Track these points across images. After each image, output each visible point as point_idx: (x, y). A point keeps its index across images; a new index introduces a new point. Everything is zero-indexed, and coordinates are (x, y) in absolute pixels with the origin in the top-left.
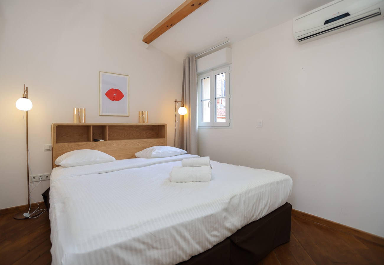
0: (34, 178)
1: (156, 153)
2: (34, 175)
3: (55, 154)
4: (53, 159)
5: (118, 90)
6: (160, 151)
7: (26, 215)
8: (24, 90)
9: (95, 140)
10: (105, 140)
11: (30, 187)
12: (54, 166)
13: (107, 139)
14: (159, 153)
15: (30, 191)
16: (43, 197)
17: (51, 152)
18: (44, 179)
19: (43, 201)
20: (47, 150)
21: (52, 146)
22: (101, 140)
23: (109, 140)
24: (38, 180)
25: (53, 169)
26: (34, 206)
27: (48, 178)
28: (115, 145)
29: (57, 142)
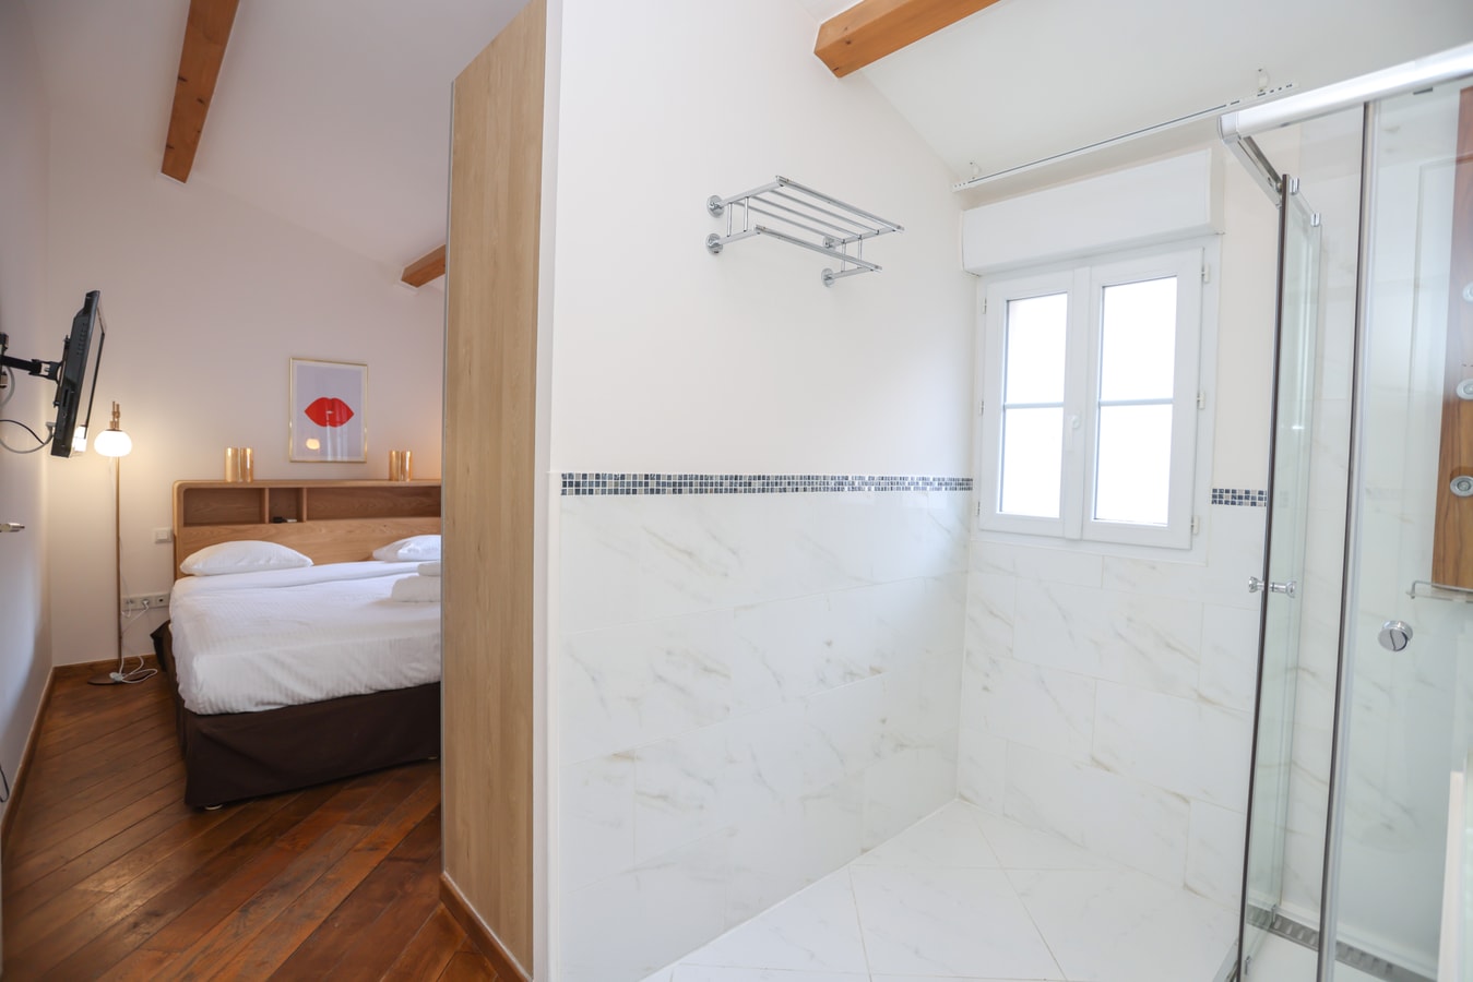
0: (132, 602)
1: (409, 551)
2: (132, 596)
3: (181, 548)
4: (177, 559)
5: (340, 402)
6: (419, 548)
7: (116, 676)
8: (114, 413)
9: (277, 520)
10: (300, 520)
11: (123, 619)
12: (177, 574)
13: (305, 516)
14: (418, 551)
15: (123, 628)
16: (152, 641)
17: (171, 546)
18: (153, 604)
19: (153, 652)
20: (160, 542)
21: (172, 532)
22: (289, 521)
23: (309, 518)
24: (139, 606)
25: (177, 582)
26: (132, 663)
27: (164, 603)
28: (324, 531)
29: (186, 524)
